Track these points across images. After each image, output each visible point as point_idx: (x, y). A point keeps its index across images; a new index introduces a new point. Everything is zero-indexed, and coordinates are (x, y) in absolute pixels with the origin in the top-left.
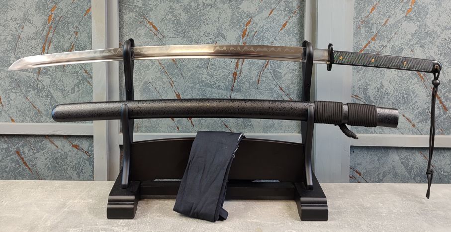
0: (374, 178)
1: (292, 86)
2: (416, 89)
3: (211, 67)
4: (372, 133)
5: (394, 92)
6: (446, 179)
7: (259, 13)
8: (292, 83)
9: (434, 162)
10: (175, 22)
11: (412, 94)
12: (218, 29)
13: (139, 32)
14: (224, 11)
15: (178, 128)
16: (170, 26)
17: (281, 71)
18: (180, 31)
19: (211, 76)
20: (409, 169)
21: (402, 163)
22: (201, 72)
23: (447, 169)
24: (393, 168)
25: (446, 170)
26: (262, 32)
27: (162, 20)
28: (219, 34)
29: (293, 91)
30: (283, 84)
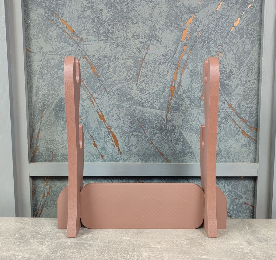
1: (243, 103)
3: (142, 79)
7: (204, 6)
8: (245, 99)
10: (96, 20)
12: (150, 29)
13: (51, 33)
14: (158, 4)
15: (102, 156)
16: (89, 25)
17: (231, 83)
18: (101, 32)
19: (143, 91)
22: (130, 86)
26: (207, 32)
27: (79, 17)
28: (152, 36)
29: (245, 109)
30: (233, 100)
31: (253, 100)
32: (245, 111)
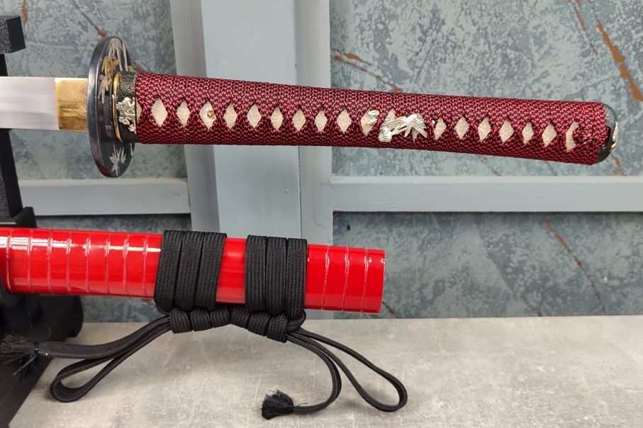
0: (407, 297)
1: (137, 27)
2: (548, 29)
4: (402, 172)
5: (476, 41)
6: (613, 295)
8: (138, 17)
9: (586, 251)
11: (534, 48)
20: (510, 273)
21: (490, 255)
23: (621, 268)
24: (466, 269)
25: (615, 272)
29: (143, 43)
30: (108, 18)
31: (160, 19)
32: (144, 48)
